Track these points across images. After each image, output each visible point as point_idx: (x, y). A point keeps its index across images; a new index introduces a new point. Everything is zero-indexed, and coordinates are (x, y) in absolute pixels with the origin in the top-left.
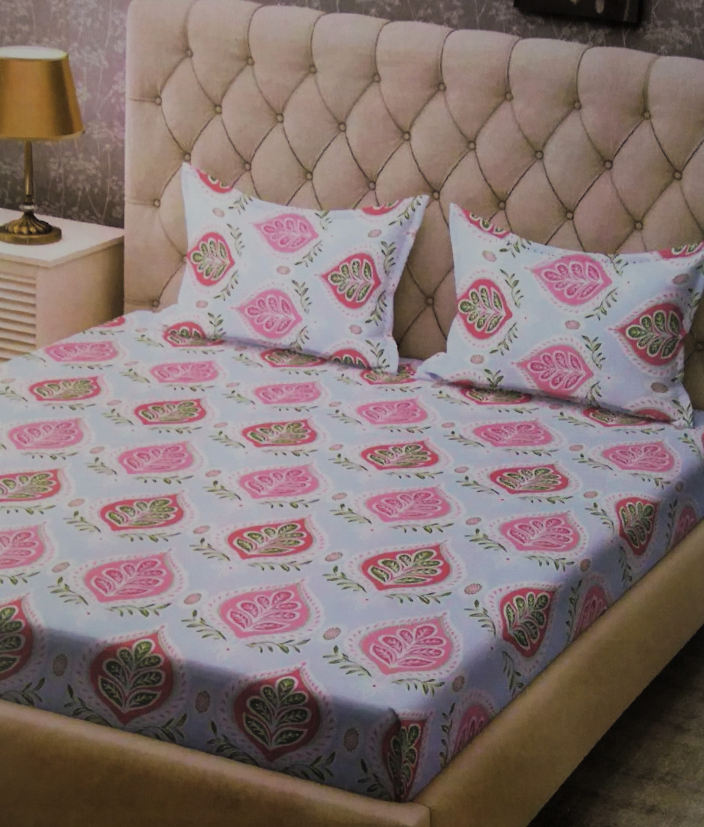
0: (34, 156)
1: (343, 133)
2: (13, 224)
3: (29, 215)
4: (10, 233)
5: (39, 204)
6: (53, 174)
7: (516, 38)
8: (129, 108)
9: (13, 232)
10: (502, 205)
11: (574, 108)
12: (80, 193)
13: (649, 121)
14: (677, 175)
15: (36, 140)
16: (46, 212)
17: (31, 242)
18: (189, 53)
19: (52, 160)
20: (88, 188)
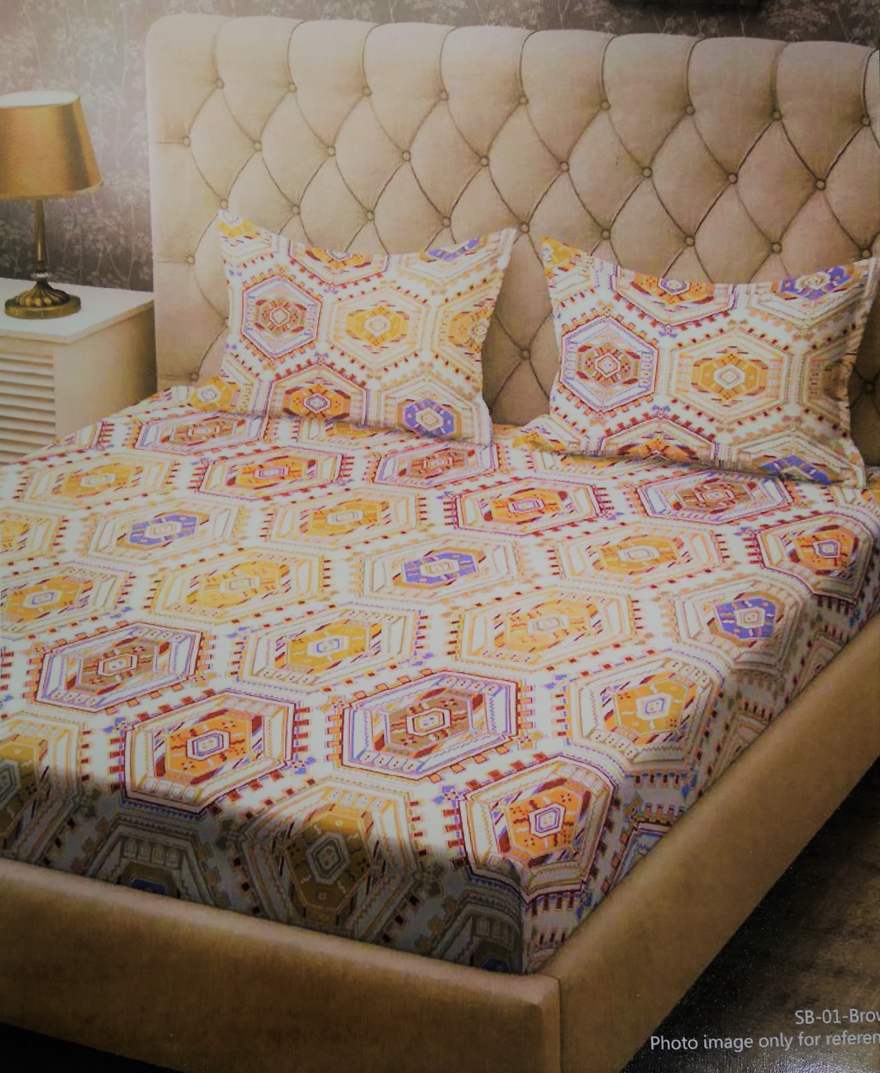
0: (46, 215)
1: (408, 163)
2: (24, 295)
3: (42, 284)
4: (22, 306)
5: (53, 270)
6: (68, 236)
7: (610, 35)
8: (153, 153)
9: (25, 306)
10: (606, 234)
11: (686, 113)
12: (100, 255)
13: (779, 122)
14: (820, 184)
15: (46, 198)
16: (62, 280)
17: (47, 315)
18: (219, 83)
19: (67, 219)
20: (109, 248)
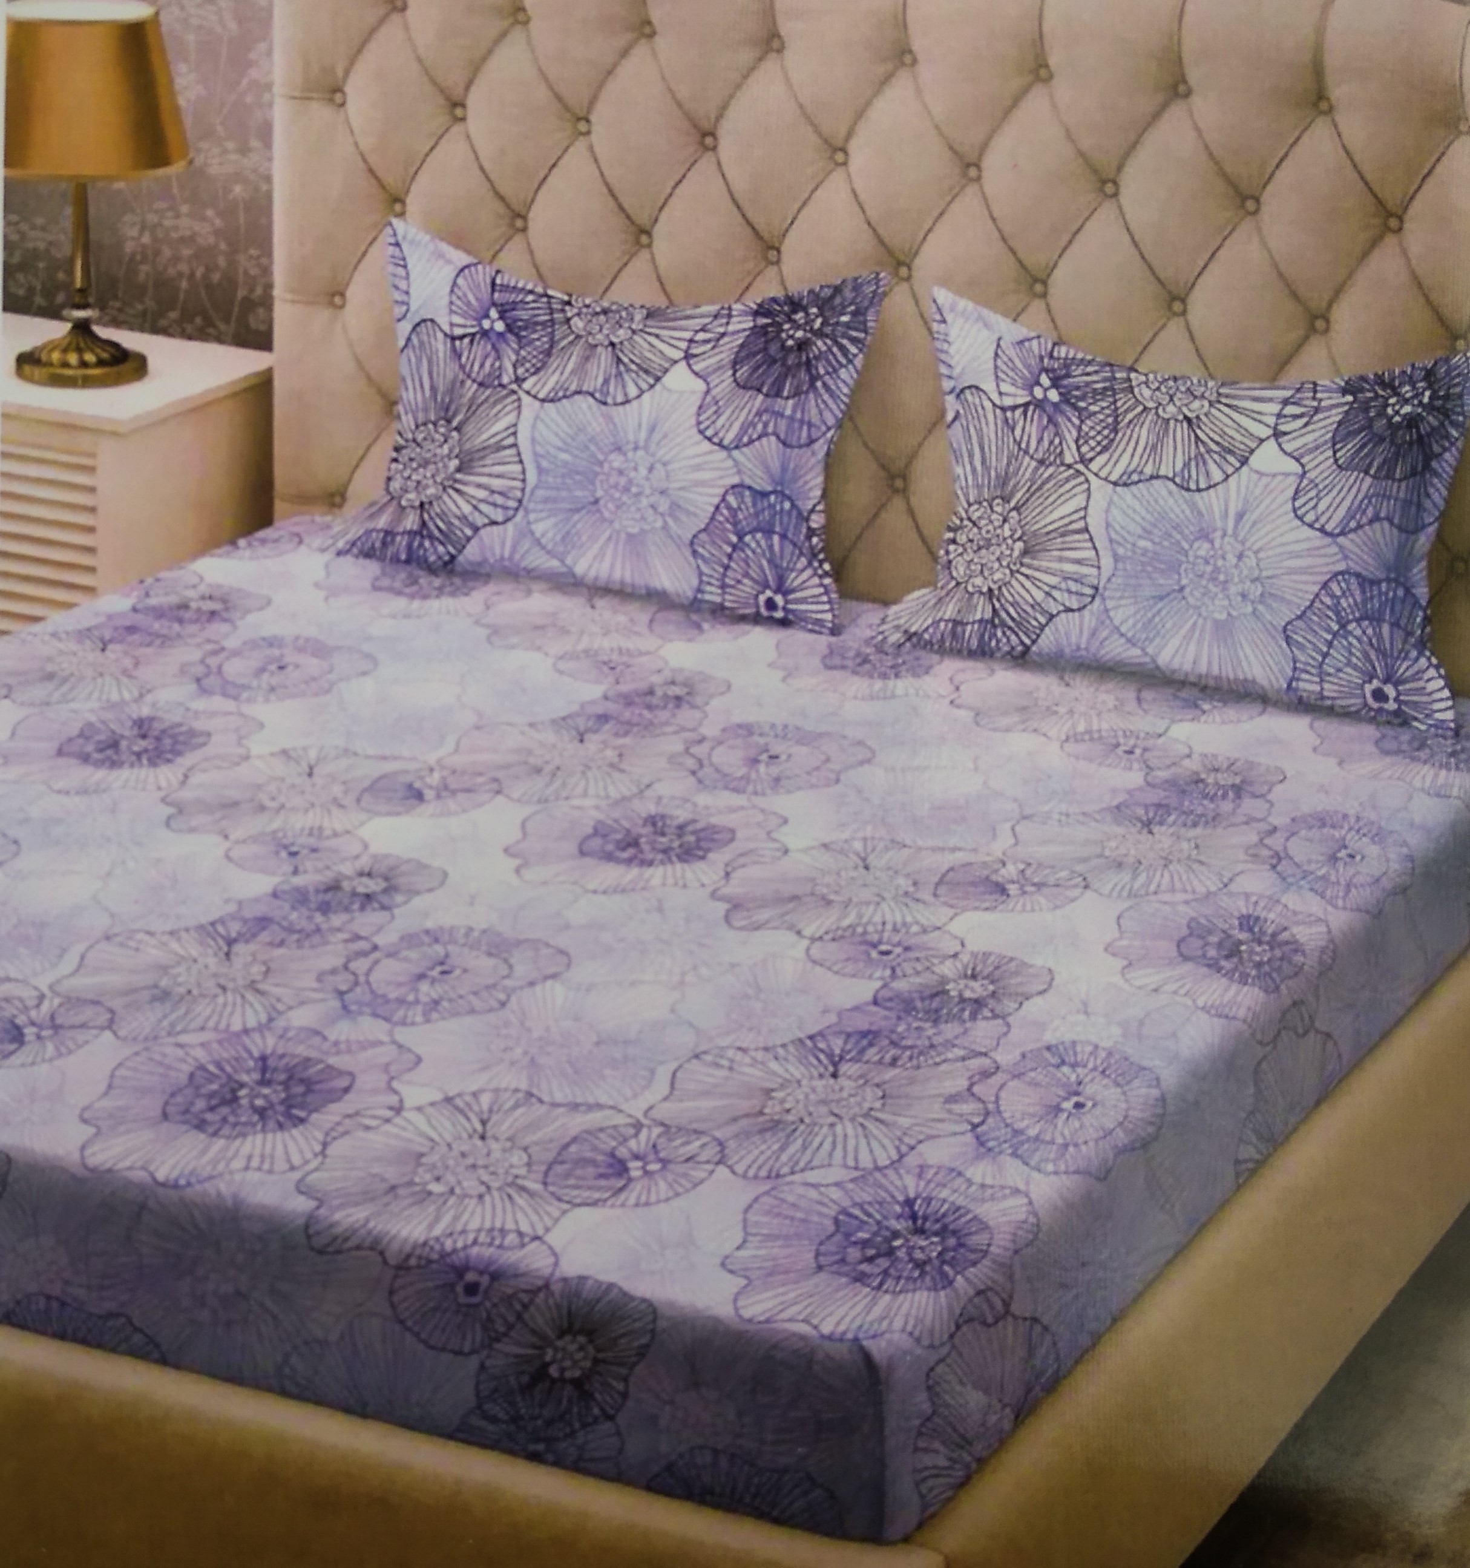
0: (92, 210)
1: (711, 153)
2: (51, 346)
3: (82, 328)
4: (45, 365)
5: (103, 308)
6: (129, 247)
8: (280, 114)
9: (51, 364)
10: (1039, 287)
11: (1177, 95)
12: (184, 284)
13: (1329, 117)
14: (1393, 223)
15: (95, 179)
16: (116, 323)
17: (87, 382)
18: (398, 3)
19: (127, 218)
20: (199, 272)
